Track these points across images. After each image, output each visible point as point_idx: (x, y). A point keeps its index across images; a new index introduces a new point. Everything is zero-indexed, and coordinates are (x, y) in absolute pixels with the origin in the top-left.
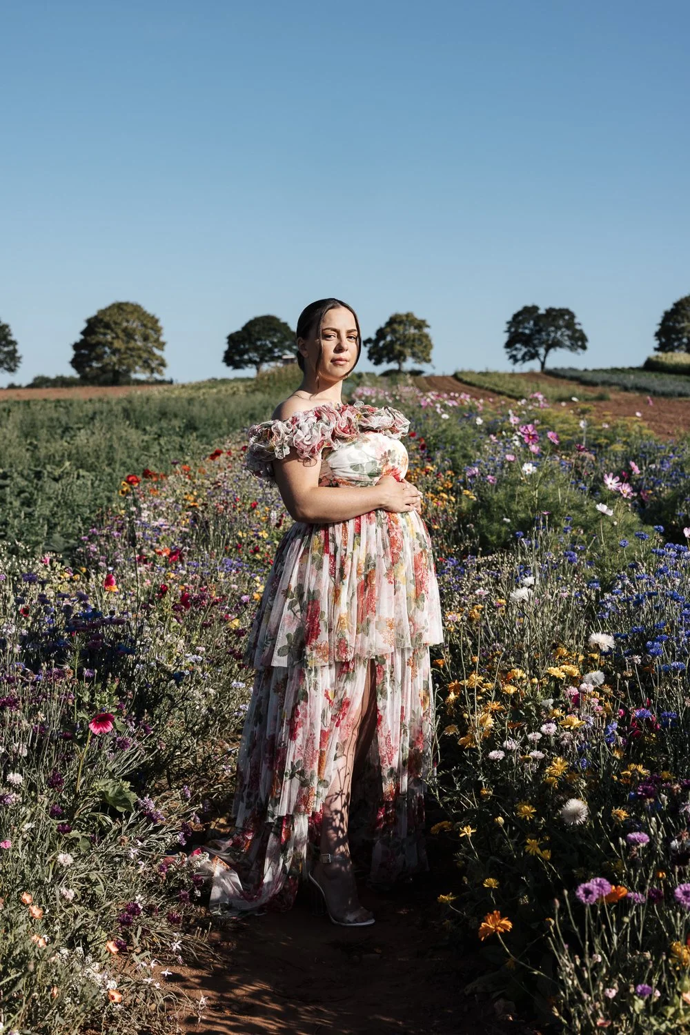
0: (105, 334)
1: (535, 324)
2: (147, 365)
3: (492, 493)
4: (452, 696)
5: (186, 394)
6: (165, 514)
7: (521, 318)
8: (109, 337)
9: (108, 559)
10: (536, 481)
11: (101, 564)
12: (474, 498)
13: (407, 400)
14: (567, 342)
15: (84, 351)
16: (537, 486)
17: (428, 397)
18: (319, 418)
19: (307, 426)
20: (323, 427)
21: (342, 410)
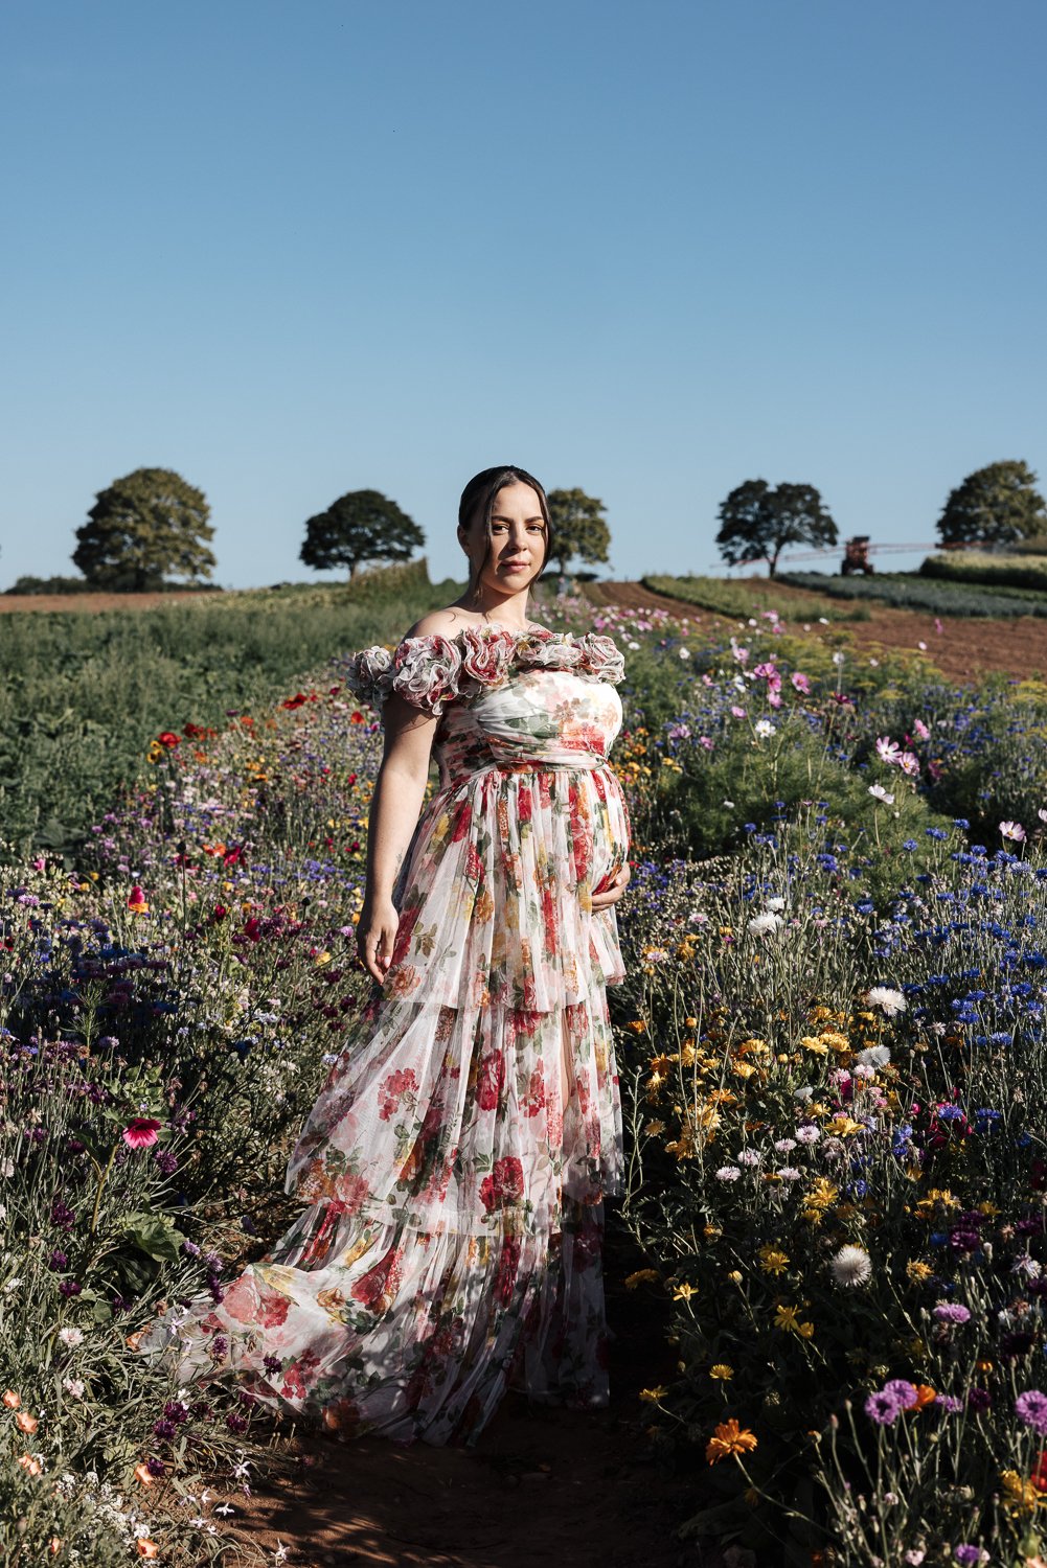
0: (124, 516)
1: (762, 507)
2: (186, 562)
3: (707, 763)
4: (657, 1078)
5: (243, 605)
6: (219, 792)
7: (741, 498)
8: (130, 521)
9: (131, 860)
10: (776, 747)
11: (121, 867)
12: (678, 768)
13: (574, 618)
14: (808, 534)
15: (93, 541)
16: (776, 755)
17: (606, 615)
18: (439, 653)
19: (416, 663)
20: (440, 668)
21: (490, 640)
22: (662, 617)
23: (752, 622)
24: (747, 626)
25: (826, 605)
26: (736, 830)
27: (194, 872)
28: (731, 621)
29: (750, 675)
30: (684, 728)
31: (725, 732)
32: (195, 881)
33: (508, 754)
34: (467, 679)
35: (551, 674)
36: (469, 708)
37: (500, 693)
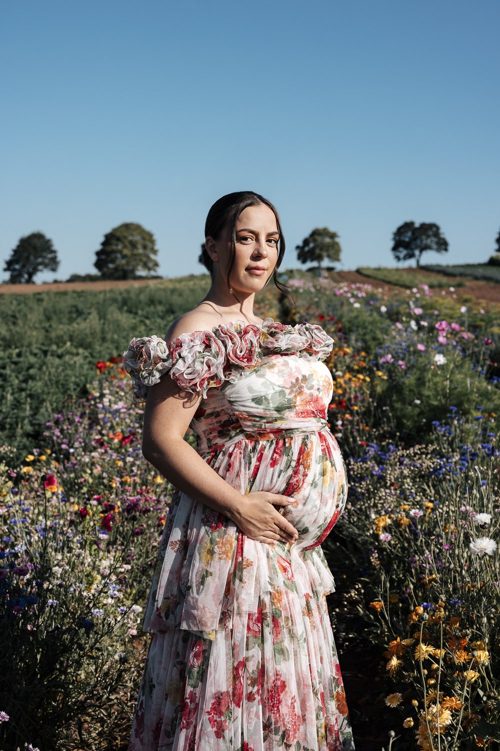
0: (117, 245)
1: (413, 234)
2: (145, 266)
3: (402, 377)
4: (394, 662)
5: (171, 286)
6: (124, 398)
7: (402, 230)
8: (120, 247)
9: (70, 442)
10: (448, 371)
11: (64, 446)
12: (385, 378)
13: (325, 289)
14: (434, 246)
15: (103, 257)
16: (448, 376)
17: (341, 288)
18: (208, 347)
19: (190, 355)
20: (209, 360)
21: (243, 333)
22: (368, 288)
23: (415, 290)
24: (412, 292)
25: (444, 280)
26: (424, 420)
27: (103, 451)
28: (402, 290)
29: (424, 323)
30: (390, 356)
31: (412, 357)
32: (103, 457)
33: (254, 426)
34: (229, 367)
35: (285, 358)
36: (221, 390)
37: (246, 377)
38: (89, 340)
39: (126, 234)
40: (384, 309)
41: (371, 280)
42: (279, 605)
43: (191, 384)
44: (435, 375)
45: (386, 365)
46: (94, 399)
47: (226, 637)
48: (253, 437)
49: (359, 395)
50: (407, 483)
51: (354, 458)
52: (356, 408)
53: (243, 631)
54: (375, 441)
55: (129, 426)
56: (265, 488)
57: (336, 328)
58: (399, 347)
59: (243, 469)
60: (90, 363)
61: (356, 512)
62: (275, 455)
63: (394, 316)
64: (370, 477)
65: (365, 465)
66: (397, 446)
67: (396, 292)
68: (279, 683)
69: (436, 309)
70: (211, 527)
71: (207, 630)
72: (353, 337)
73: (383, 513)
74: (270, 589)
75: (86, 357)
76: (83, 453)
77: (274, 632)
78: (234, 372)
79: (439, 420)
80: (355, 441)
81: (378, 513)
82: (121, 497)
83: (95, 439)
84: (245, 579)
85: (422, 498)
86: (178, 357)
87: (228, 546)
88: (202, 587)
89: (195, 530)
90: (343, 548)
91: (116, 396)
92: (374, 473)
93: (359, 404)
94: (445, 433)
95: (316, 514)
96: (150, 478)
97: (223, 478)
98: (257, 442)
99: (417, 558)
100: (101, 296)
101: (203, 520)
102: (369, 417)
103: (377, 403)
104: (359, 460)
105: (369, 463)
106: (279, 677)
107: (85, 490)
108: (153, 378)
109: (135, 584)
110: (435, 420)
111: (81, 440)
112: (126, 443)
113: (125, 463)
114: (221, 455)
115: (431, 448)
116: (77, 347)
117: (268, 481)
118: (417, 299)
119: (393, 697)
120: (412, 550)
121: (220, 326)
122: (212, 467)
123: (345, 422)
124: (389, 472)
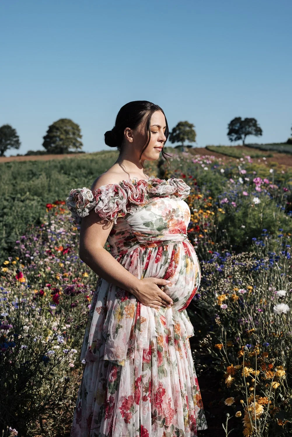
0: (56, 132)
1: (240, 125)
2: (74, 145)
3: (234, 212)
4: (230, 378)
5: (90, 157)
6: (64, 226)
7: (234, 122)
8: (58, 134)
9: (31, 252)
10: (261, 208)
11: (27, 255)
12: (224, 212)
13: (187, 159)
14: (254, 132)
15: (48, 140)
16: (262, 211)
17: (196, 158)
18: (117, 193)
19: (106, 199)
20: (118, 201)
21: (137, 185)
22: (213, 158)
23: (242, 159)
24: (240, 160)
25: (260, 153)
26: (247, 238)
27: (51, 258)
28: (234, 159)
29: (247, 179)
30: (226, 199)
31: (240, 200)
32: (51, 261)
33: (145, 239)
34: (129, 205)
35: (162, 199)
36: (125, 219)
37: (140, 211)
38: (40, 191)
39: (62, 126)
40: (222, 171)
41: (215, 153)
42: (161, 344)
43: (107, 215)
44: (254, 210)
45: (224, 205)
46: (45, 226)
47: (130, 363)
48: (145, 246)
49: (207, 223)
50: (237, 275)
51: (205, 261)
52: (206, 231)
53: (140, 359)
54: (218, 251)
55: (67, 243)
56: (153, 275)
57: (193, 183)
58: (232, 193)
59: (139, 265)
60: (41, 205)
61: (206, 293)
62: (158, 256)
63: (228, 175)
64: (214, 272)
65: (211, 265)
66: (231, 253)
67: (230, 160)
68: (161, 390)
69: (254, 171)
70: (121, 299)
71: (120, 360)
72: (204, 188)
73: (223, 293)
74: (156, 334)
75: (38, 202)
76: (39, 259)
77: (159, 360)
78: (132, 208)
79: (257, 237)
80: (205, 250)
81: (220, 293)
82: (62, 285)
83: (46, 251)
84: (141, 329)
85: (246, 284)
86: (99, 200)
87: (131, 309)
88: (116, 334)
89: (111, 301)
90: (199, 315)
91: (59, 224)
92: (217, 269)
93: (208, 228)
94: (260, 245)
95: (183, 290)
96: (80, 274)
97: (127, 270)
98: (147, 248)
99: (243, 319)
100: (48, 164)
101: (116, 295)
102: (214, 236)
103: (219, 227)
104: (208, 262)
105: (214, 263)
106: (161, 386)
107: (41, 281)
108: (85, 213)
109: (73, 337)
110: (253, 237)
111: (38, 251)
112: (65, 254)
113: (65, 265)
114: (125, 257)
115: (251, 254)
116: (33, 195)
117: (154, 271)
118: (243, 165)
119: (229, 400)
120: (240, 314)
121: (123, 181)
122: (121, 263)
123: (199, 239)
124: (226, 269)
